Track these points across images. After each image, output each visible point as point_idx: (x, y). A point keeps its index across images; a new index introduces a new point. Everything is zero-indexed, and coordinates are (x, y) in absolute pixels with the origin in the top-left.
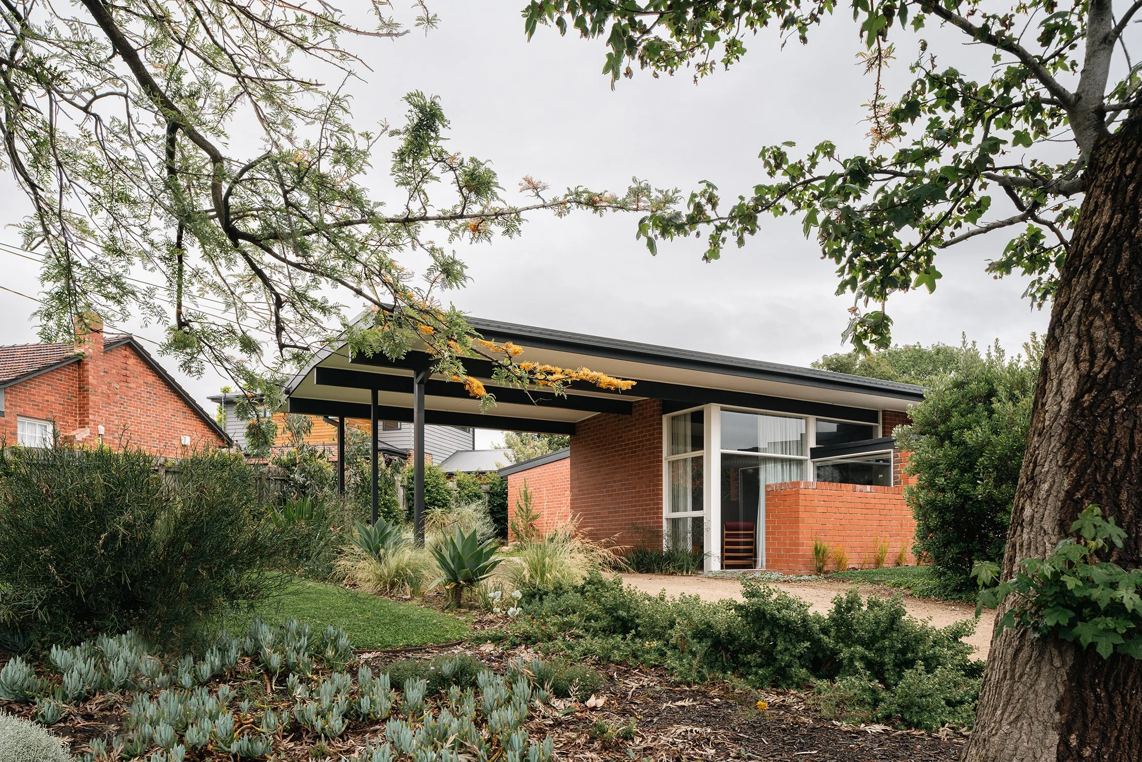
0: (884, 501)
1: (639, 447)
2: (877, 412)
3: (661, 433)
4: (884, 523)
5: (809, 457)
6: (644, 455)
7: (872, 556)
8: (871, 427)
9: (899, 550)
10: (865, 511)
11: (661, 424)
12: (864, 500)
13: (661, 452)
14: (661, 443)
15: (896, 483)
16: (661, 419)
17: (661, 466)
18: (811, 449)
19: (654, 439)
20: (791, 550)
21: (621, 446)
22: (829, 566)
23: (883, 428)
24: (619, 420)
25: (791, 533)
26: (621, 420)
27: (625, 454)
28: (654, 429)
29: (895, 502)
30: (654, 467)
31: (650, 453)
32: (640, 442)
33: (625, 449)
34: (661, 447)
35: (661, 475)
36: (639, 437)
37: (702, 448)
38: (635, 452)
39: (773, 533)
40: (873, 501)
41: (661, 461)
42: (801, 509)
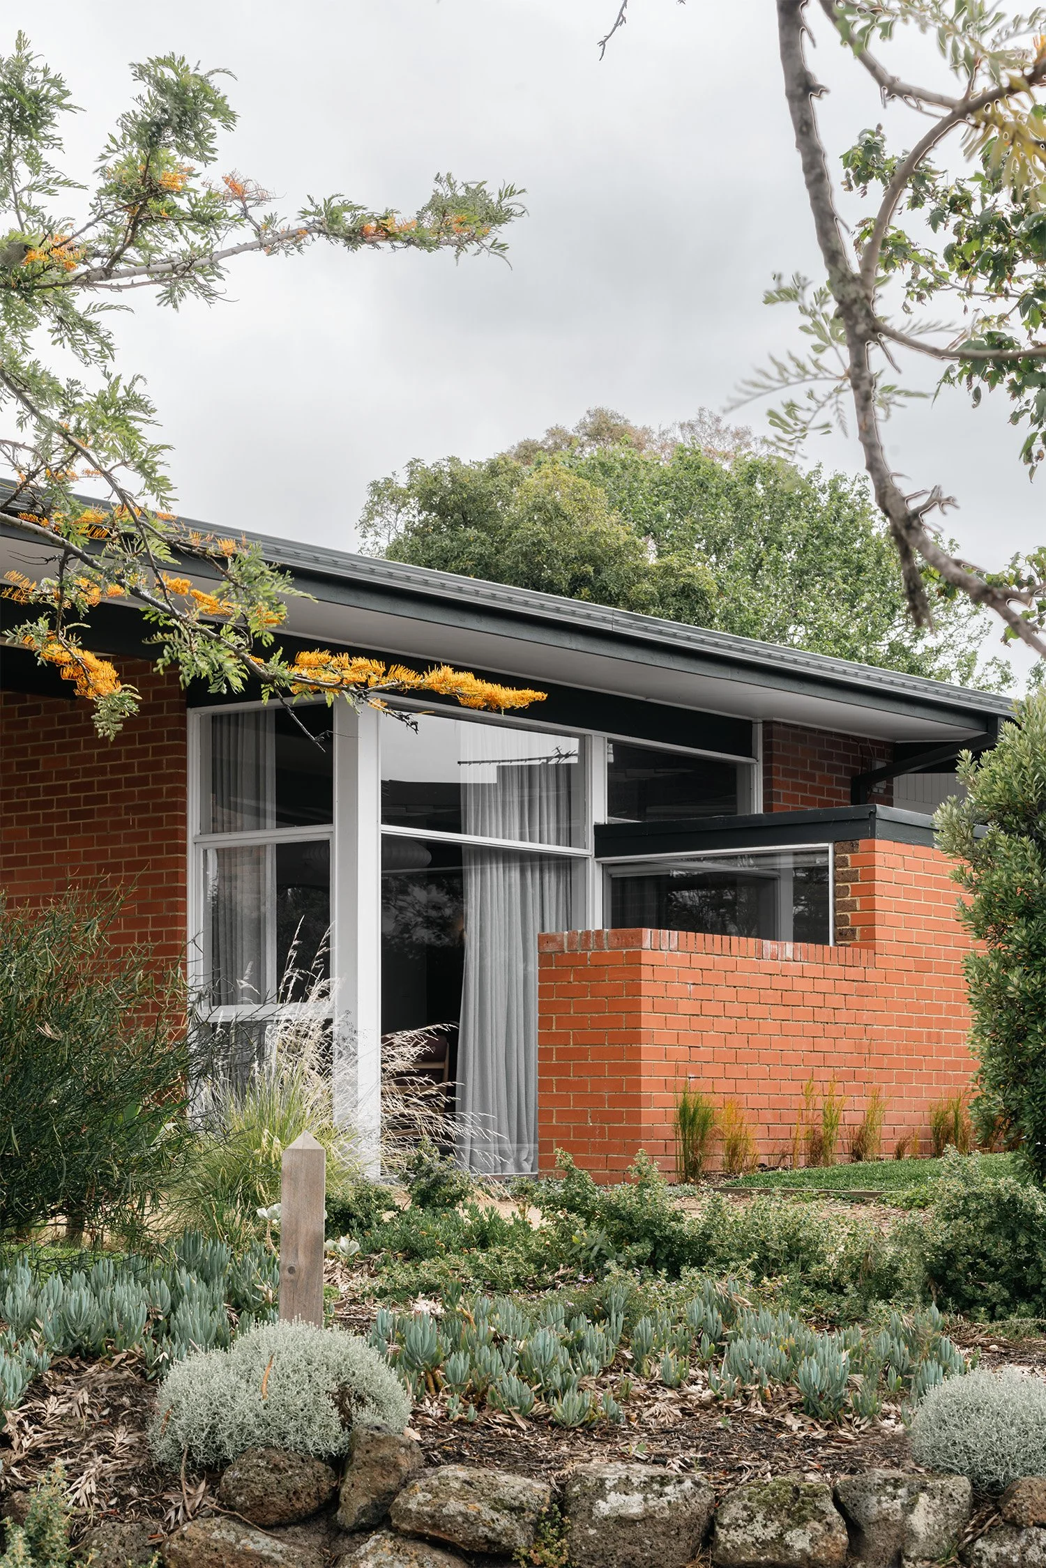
0: (823, 985)
1: (102, 799)
2: (748, 725)
3: (183, 764)
4: (823, 1044)
5: (590, 851)
6: (124, 825)
7: (802, 1131)
8: (731, 768)
9: (858, 1118)
10: (782, 1012)
11: (183, 736)
12: (779, 983)
13: (184, 820)
14: (183, 792)
15: (840, 936)
16: (183, 722)
17: (183, 863)
18: (598, 829)
19: (159, 779)
20: (618, 1117)
21: (34, 792)
22: (717, 1159)
23: (767, 771)
24: (23, 712)
25: (614, 1069)
26: (35, 710)
27: (48, 818)
28: (158, 751)
29: (845, 987)
30: (157, 864)
31: (143, 823)
32: (105, 785)
33: (48, 804)
34: (183, 807)
35: (183, 892)
36: (102, 771)
37: (329, 820)
38: (89, 814)
39: (561, 1070)
40: (800, 985)
41: (183, 849)
42: (646, 1004)
